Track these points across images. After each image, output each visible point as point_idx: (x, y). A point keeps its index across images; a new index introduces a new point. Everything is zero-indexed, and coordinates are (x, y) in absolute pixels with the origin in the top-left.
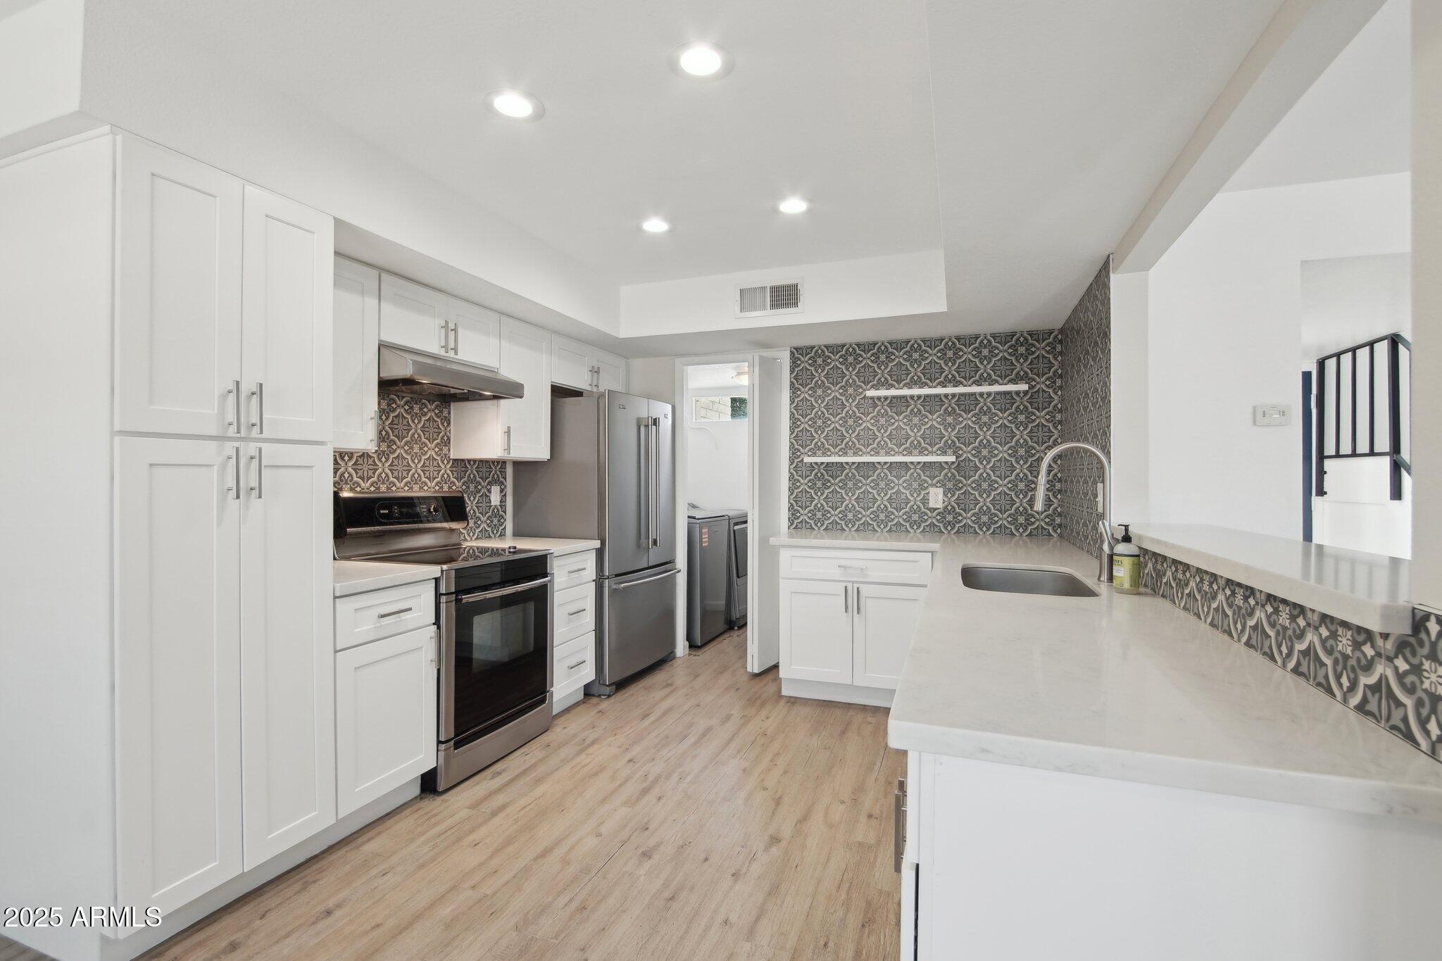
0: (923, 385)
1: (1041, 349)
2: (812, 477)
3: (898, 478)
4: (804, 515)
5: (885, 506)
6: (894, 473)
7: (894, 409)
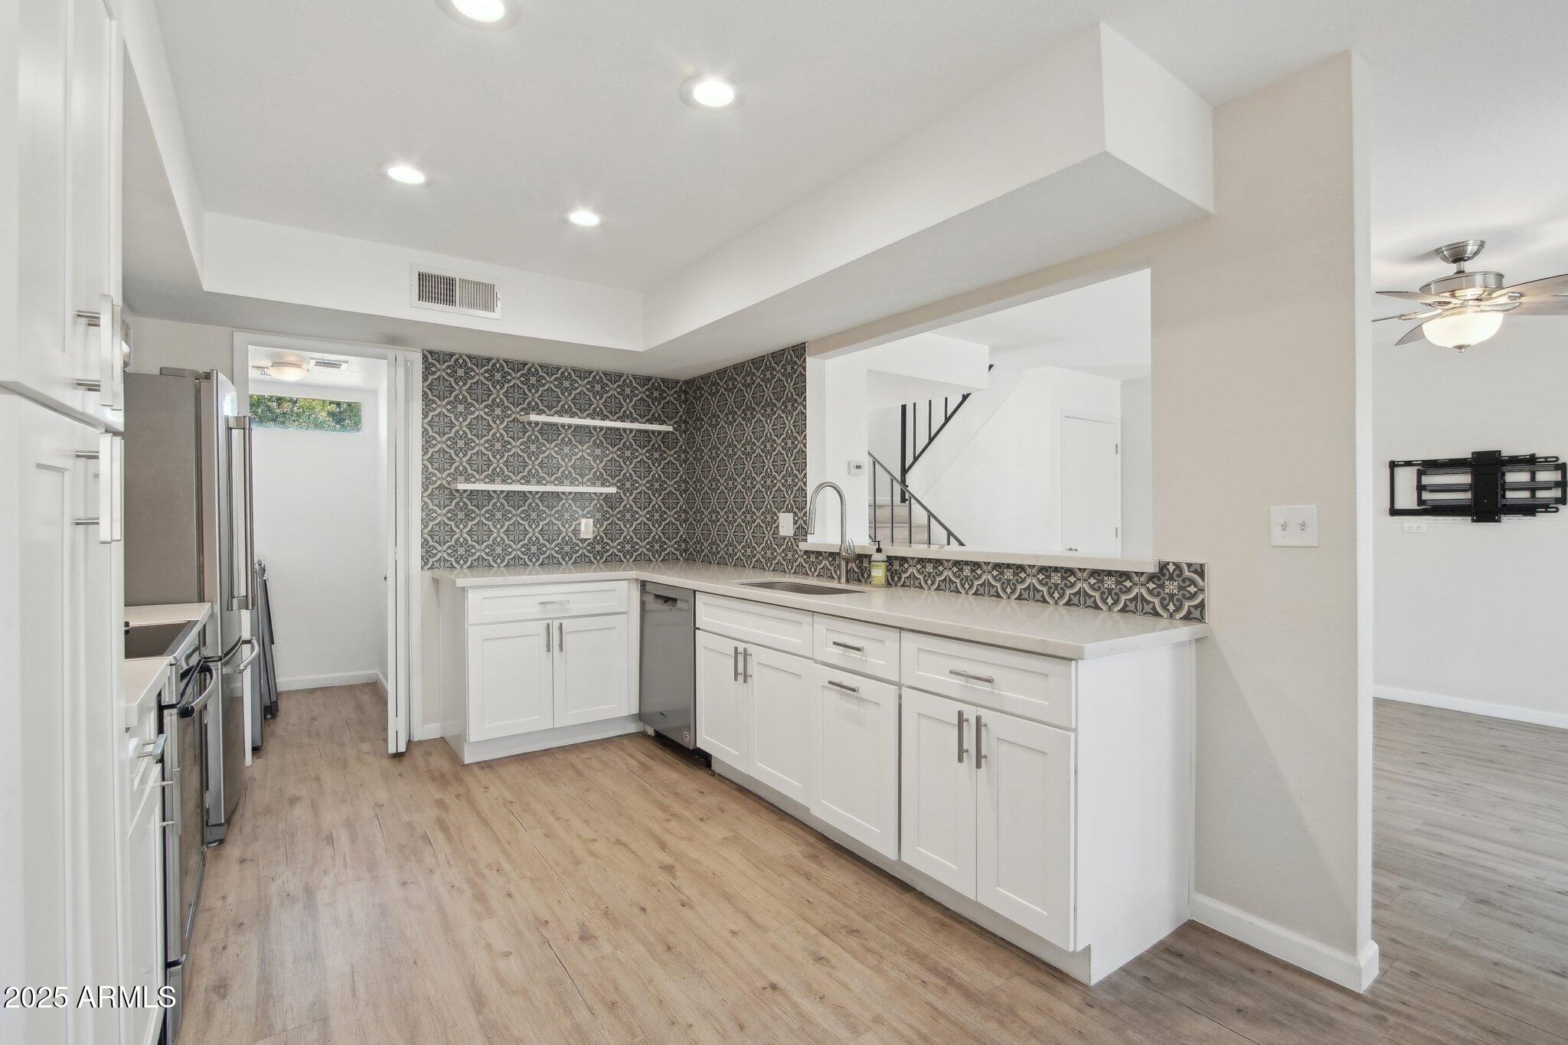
0: (573, 415)
1: (670, 396)
2: (452, 507)
3: (550, 508)
4: (442, 551)
5: (537, 538)
6: (546, 503)
7: (545, 436)
